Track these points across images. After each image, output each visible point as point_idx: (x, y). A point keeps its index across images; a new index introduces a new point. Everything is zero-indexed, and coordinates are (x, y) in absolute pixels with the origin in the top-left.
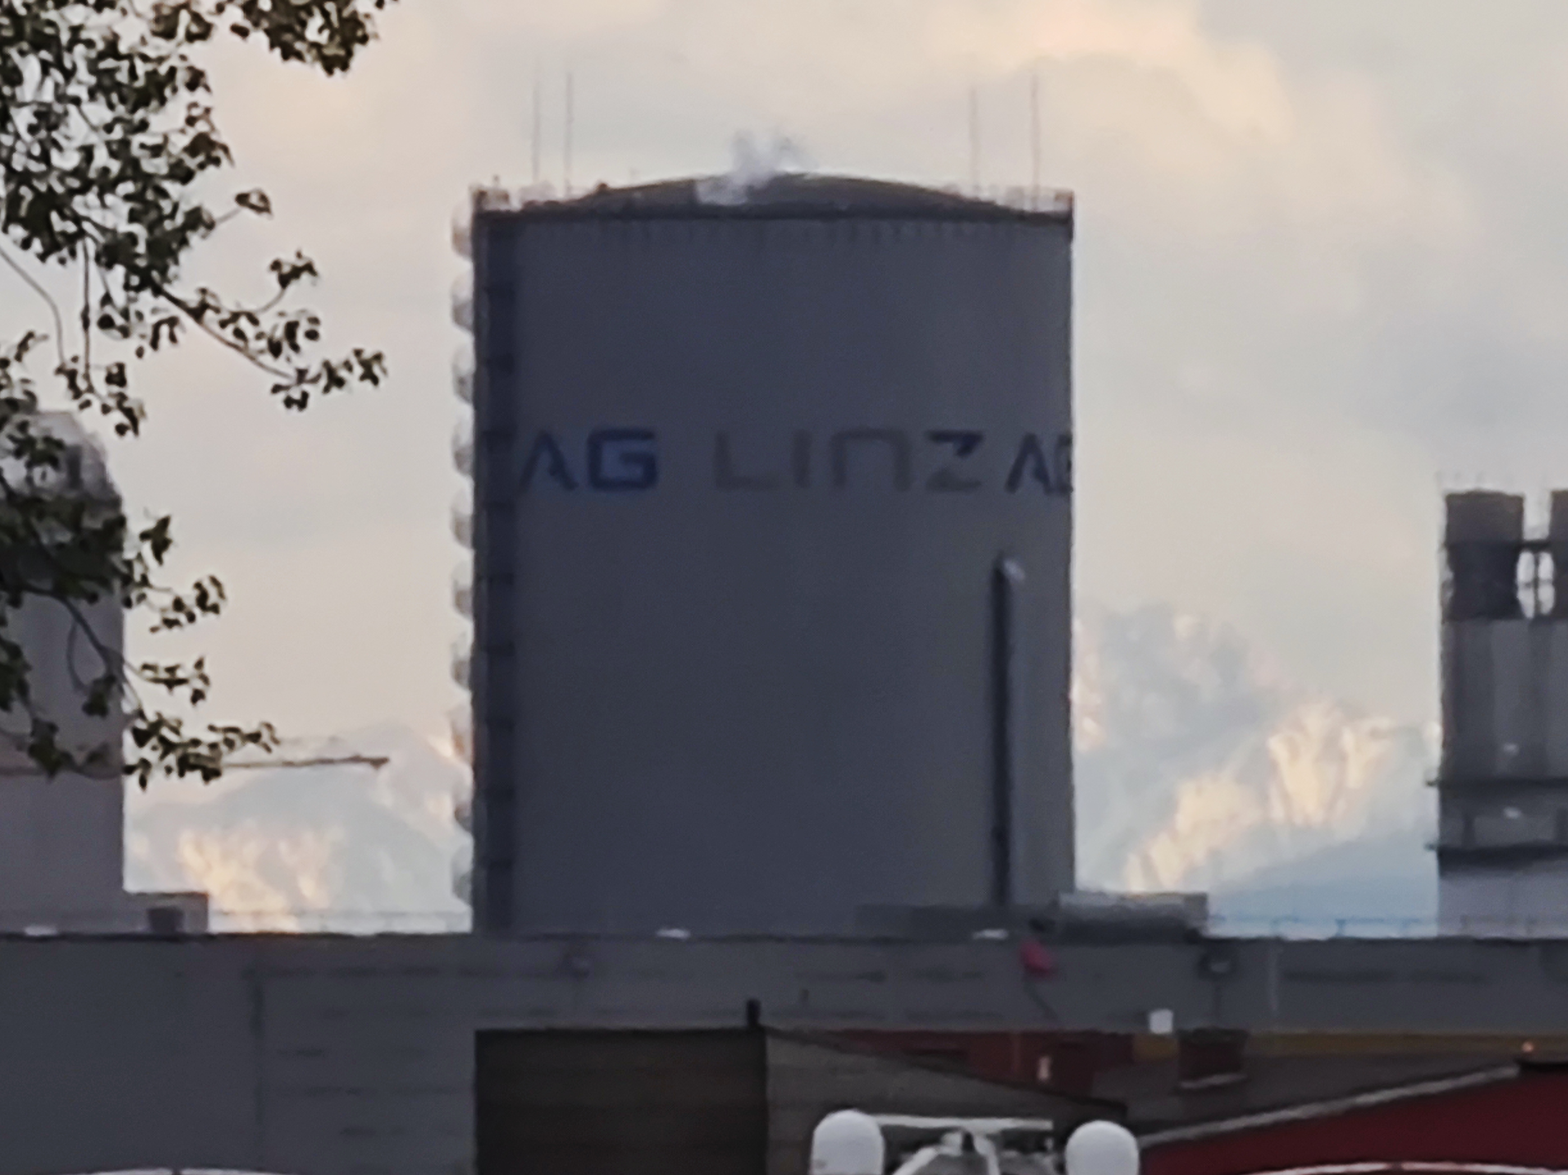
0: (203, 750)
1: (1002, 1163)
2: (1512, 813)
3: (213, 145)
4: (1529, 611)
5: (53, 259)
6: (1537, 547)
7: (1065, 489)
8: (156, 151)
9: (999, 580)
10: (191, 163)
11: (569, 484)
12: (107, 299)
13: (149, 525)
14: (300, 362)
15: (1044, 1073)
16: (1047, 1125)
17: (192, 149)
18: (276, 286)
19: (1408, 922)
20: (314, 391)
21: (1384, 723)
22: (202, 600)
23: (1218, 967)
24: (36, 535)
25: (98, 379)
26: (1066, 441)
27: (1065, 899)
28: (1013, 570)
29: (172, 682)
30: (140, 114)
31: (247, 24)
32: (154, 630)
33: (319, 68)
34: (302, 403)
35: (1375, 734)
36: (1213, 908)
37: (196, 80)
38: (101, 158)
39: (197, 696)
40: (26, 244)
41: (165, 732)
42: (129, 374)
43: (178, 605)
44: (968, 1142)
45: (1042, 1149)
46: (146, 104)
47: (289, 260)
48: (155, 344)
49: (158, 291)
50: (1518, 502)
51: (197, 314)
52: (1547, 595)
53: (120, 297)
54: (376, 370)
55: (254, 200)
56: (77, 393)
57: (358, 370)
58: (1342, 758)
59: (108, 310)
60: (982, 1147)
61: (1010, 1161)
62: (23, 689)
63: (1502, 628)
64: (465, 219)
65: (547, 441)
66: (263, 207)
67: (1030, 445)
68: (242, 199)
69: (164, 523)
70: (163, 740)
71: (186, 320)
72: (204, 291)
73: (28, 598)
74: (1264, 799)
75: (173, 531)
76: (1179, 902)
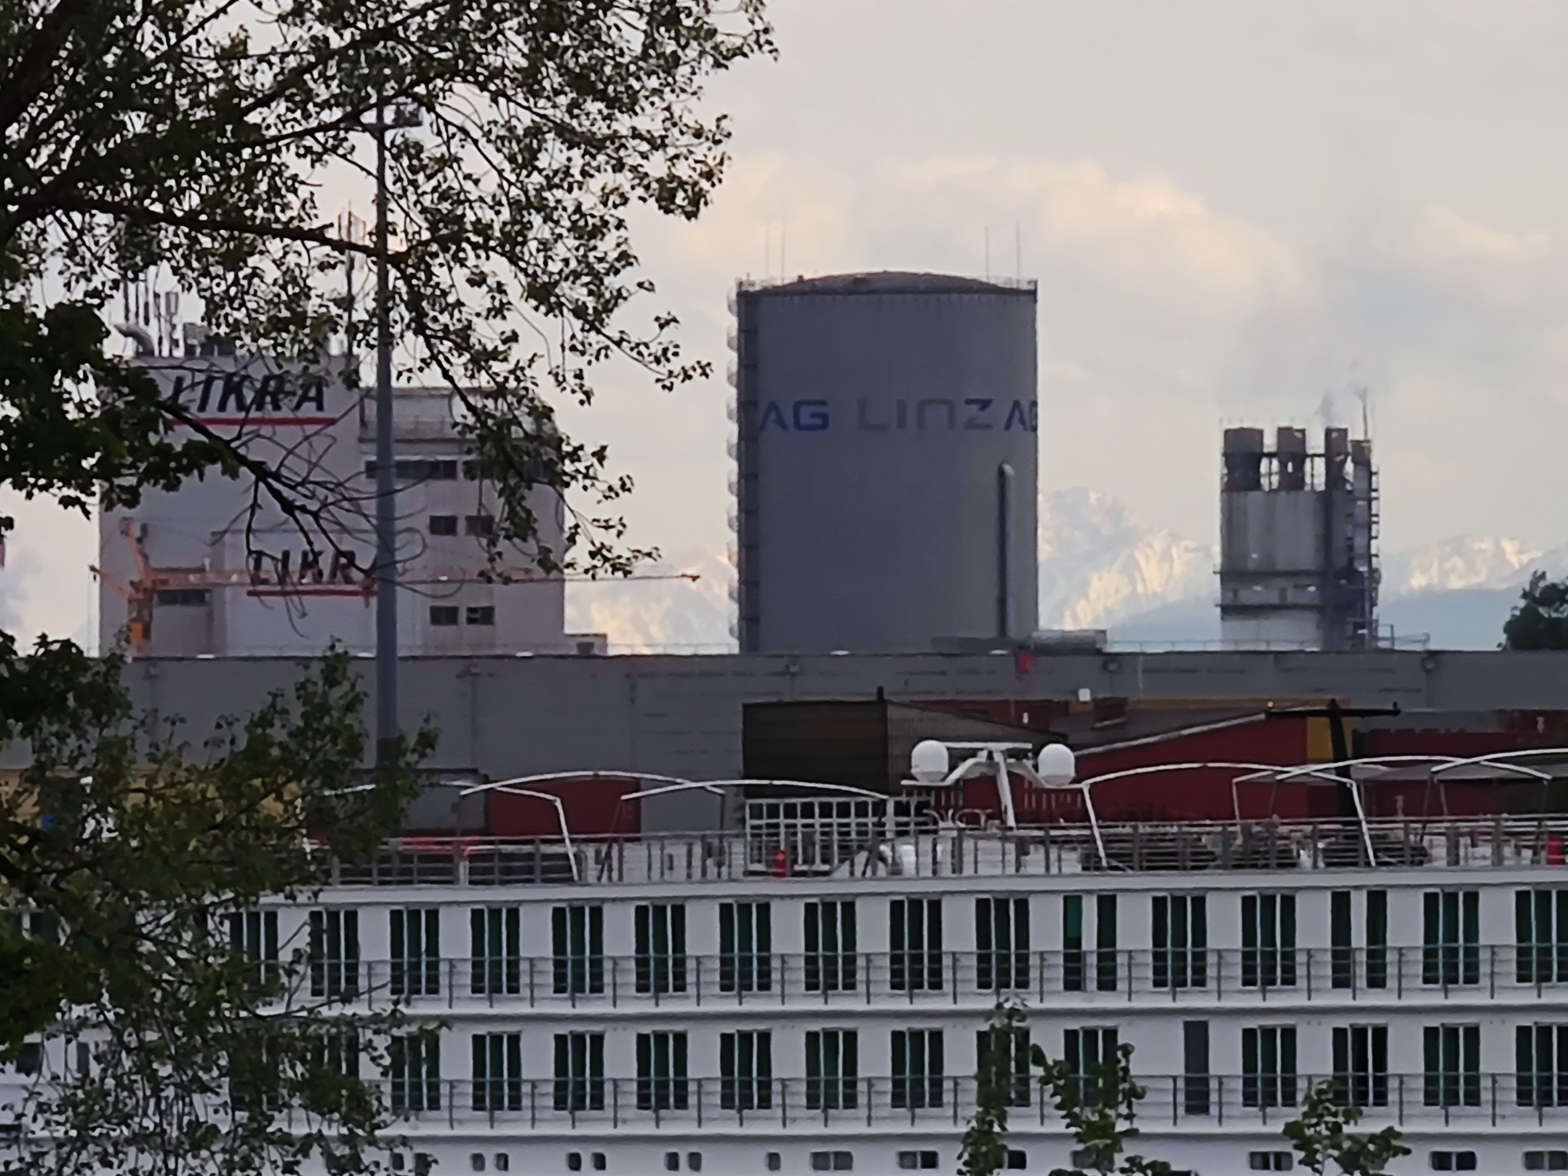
0: (623, 561)
1: (1008, 765)
2: (1258, 588)
3: (629, 256)
4: (1266, 488)
5: (551, 315)
6: (1270, 455)
7: (1035, 429)
8: (601, 260)
9: (1001, 473)
10: (618, 265)
11: (784, 427)
12: (573, 337)
13: (596, 448)
14: (669, 366)
15: (1026, 719)
16: (1029, 746)
17: (618, 260)
18: (657, 329)
19: (1205, 643)
20: (677, 382)
21: (1191, 544)
22: (623, 487)
23: (1112, 667)
24: (540, 455)
25: (570, 377)
26: (1034, 404)
27: (1035, 634)
28: (1008, 469)
29: (607, 527)
30: (592, 243)
31: (646, 196)
32: (599, 502)
33: (683, 217)
34: (670, 389)
35: (1187, 550)
36: (1109, 636)
37: (620, 225)
38: (573, 264)
39: (620, 534)
40: (536, 309)
41: (604, 552)
42: (585, 374)
43: (610, 488)
44: (990, 755)
45: (1026, 757)
46: (595, 237)
47: (664, 316)
48: (597, 359)
49: (599, 332)
50: (1261, 433)
51: (618, 344)
52: (1275, 479)
53: (580, 336)
54: (708, 370)
55: (646, 285)
56: (559, 384)
57: (699, 371)
58: (1171, 560)
59: (574, 342)
60: (998, 757)
61: (1010, 765)
62: (535, 532)
63: (1253, 495)
64: (734, 296)
65: (773, 406)
66: (651, 288)
67: (1017, 405)
68: (640, 285)
69: (604, 448)
70: (604, 557)
71: (613, 346)
72: (622, 332)
73: (535, 485)
74: (1133, 583)
75: (607, 453)
76: (1092, 634)
